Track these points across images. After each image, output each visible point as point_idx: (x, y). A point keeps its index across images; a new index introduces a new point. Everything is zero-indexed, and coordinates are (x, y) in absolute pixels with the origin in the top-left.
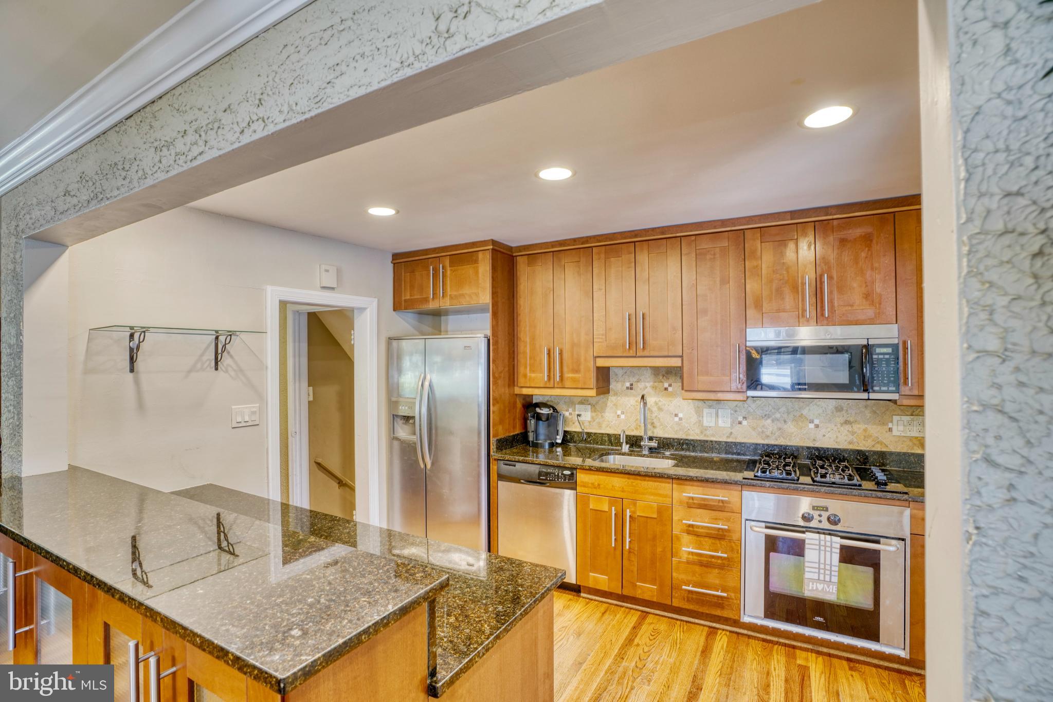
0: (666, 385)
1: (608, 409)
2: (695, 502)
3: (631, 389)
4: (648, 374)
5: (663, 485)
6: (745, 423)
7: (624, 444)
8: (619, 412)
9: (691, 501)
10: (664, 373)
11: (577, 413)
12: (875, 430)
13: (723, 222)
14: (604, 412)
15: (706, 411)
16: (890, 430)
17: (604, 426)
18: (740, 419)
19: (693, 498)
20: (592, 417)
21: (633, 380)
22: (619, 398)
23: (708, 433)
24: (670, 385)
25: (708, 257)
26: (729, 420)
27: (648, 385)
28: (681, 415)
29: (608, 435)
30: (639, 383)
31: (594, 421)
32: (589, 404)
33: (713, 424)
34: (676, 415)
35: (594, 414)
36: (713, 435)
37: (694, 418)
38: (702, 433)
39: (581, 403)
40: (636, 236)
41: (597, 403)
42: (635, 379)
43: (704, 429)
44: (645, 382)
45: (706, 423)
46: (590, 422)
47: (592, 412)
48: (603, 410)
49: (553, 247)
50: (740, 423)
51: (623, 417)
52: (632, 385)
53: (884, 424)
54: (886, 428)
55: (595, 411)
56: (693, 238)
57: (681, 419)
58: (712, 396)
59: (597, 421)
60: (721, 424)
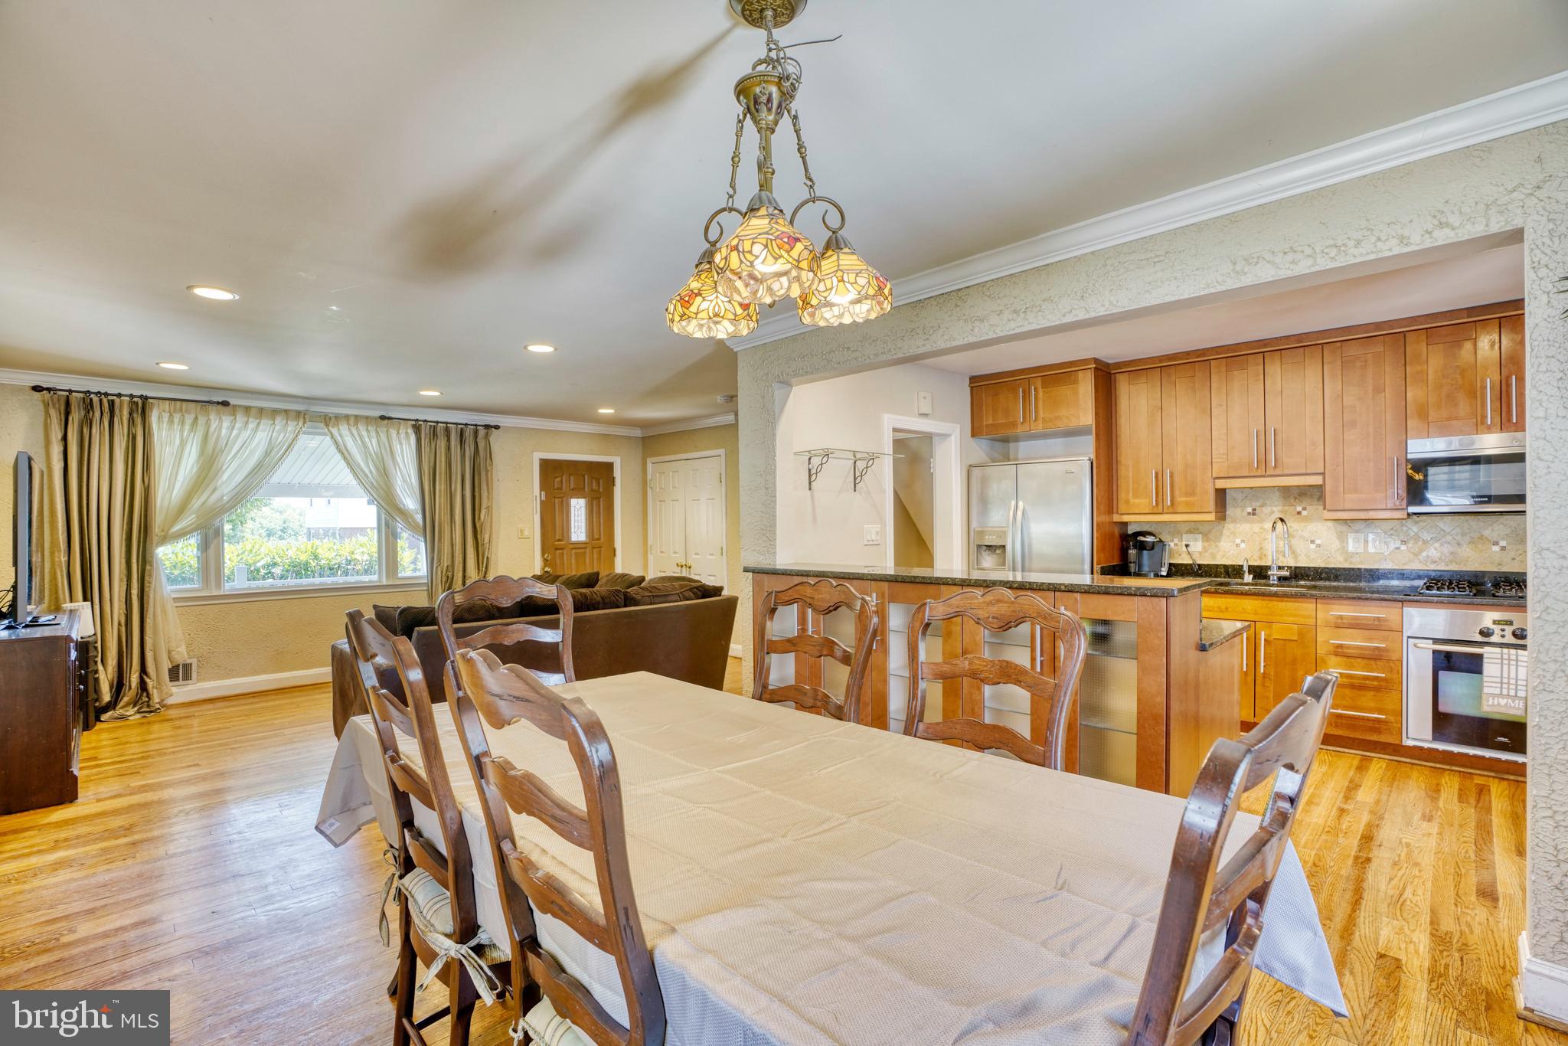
0: (1299, 509)
1: (1223, 538)
2: (1345, 621)
3: (1254, 514)
4: (1276, 496)
5: (1305, 605)
6: (1402, 547)
7: (1246, 574)
9: (1339, 621)
10: (1296, 495)
11: (1184, 543)
13: (1378, 326)
14: (1219, 541)
15: (1351, 535)
17: (1218, 557)
19: (1341, 617)
20: (1204, 548)
21: (1256, 504)
22: (1238, 525)
23: (1354, 560)
24: (1304, 509)
25: (1358, 364)
26: (1381, 545)
27: (1276, 509)
28: (1318, 542)
29: (1224, 566)
30: (1263, 508)
31: (1206, 551)
32: (1202, 532)
33: (1361, 550)
34: (1313, 542)
35: (1206, 544)
36: (1361, 562)
37: (1336, 544)
38: (1346, 560)
39: (1190, 532)
40: (1265, 346)
41: (1210, 531)
42: (1258, 504)
43: (1348, 556)
44: (1271, 506)
45: (1351, 549)
46: (1200, 553)
47: (1203, 541)
48: (1218, 538)
49: (1161, 361)
50: (1397, 548)
51: (1243, 545)
52: (1254, 510)
55: (1207, 541)
56: (1339, 344)
57: (1319, 546)
58: (1362, 515)
59: (1210, 551)
60: (1371, 550)
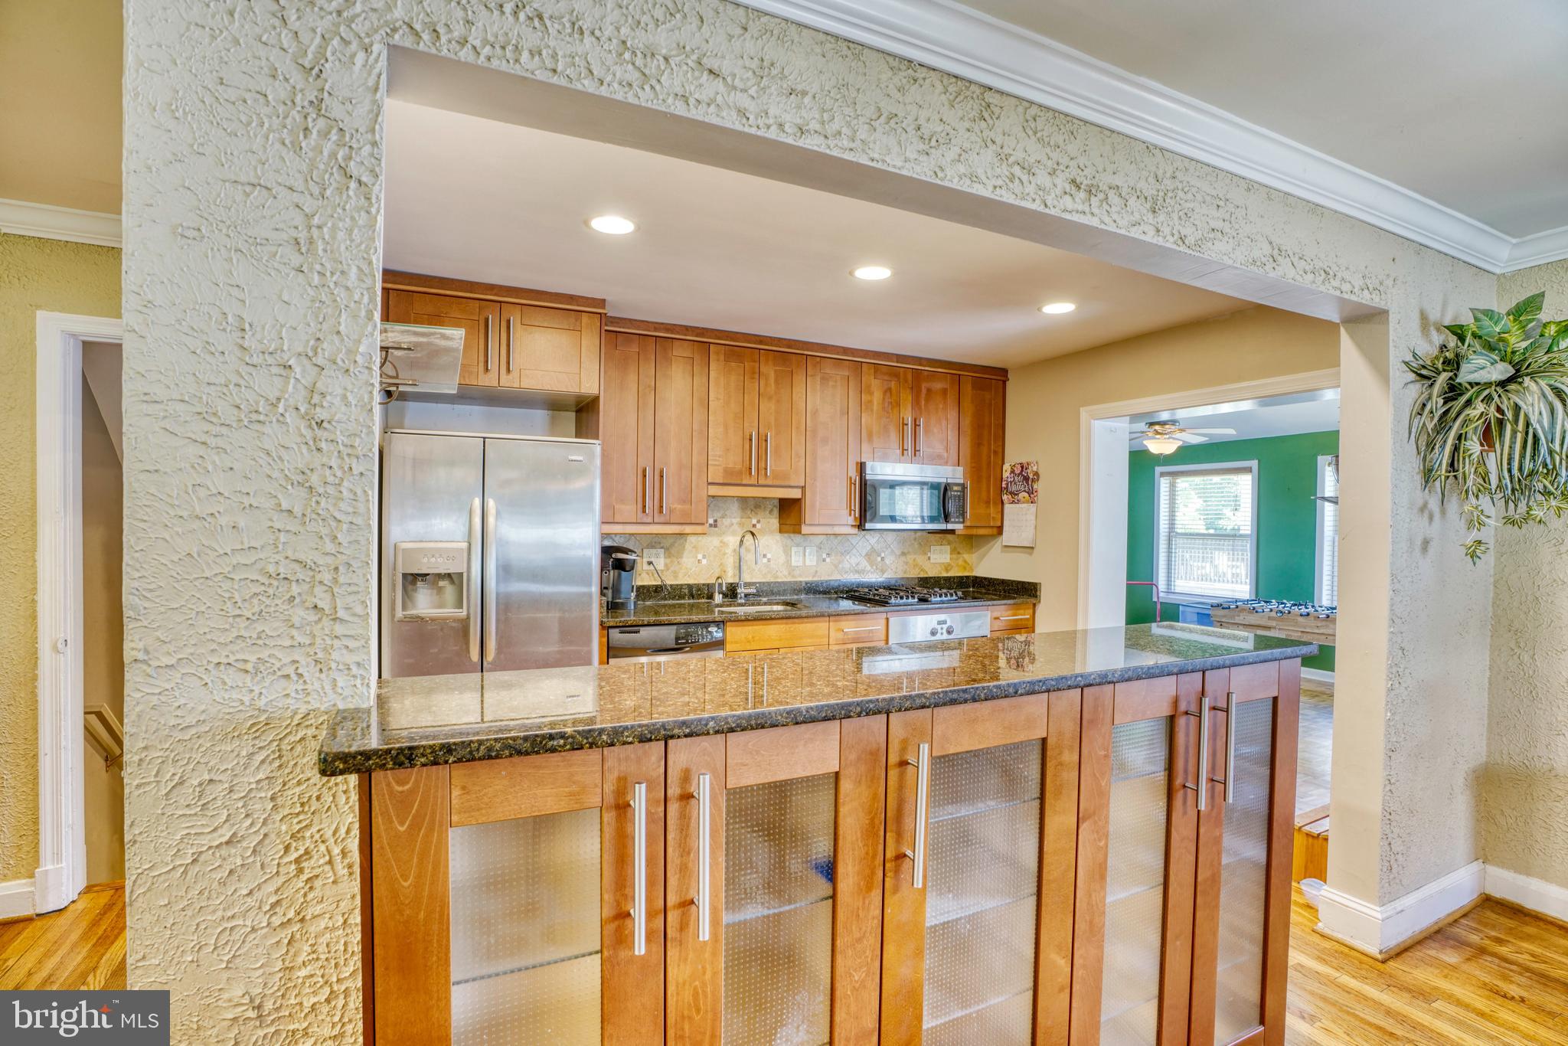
0: (754, 521)
1: (686, 554)
3: (716, 526)
4: (735, 507)
5: (820, 625)
6: (828, 560)
7: (717, 594)
8: (700, 557)
10: (752, 507)
11: (645, 560)
12: (920, 560)
14: (681, 557)
15: (794, 549)
16: (929, 558)
17: (680, 575)
18: (824, 556)
20: (666, 565)
21: (717, 515)
22: (700, 539)
23: (797, 572)
24: (758, 522)
25: (831, 383)
26: (815, 558)
27: (735, 521)
28: (769, 556)
29: (689, 585)
30: (724, 520)
31: (670, 570)
32: (662, 548)
33: (800, 564)
34: (765, 556)
35: (668, 561)
36: (801, 576)
37: (782, 558)
38: (789, 574)
39: (651, 546)
40: (761, 342)
41: (672, 545)
42: (719, 515)
43: (791, 569)
44: (730, 517)
45: (794, 563)
46: (662, 571)
47: (665, 558)
48: (680, 555)
50: (824, 560)
51: (704, 562)
52: (716, 521)
53: (926, 554)
54: (926, 557)
55: (670, 557)
57: (769, 560)
58: (829, 530)
59: (672, 569)
60: (808, 563)
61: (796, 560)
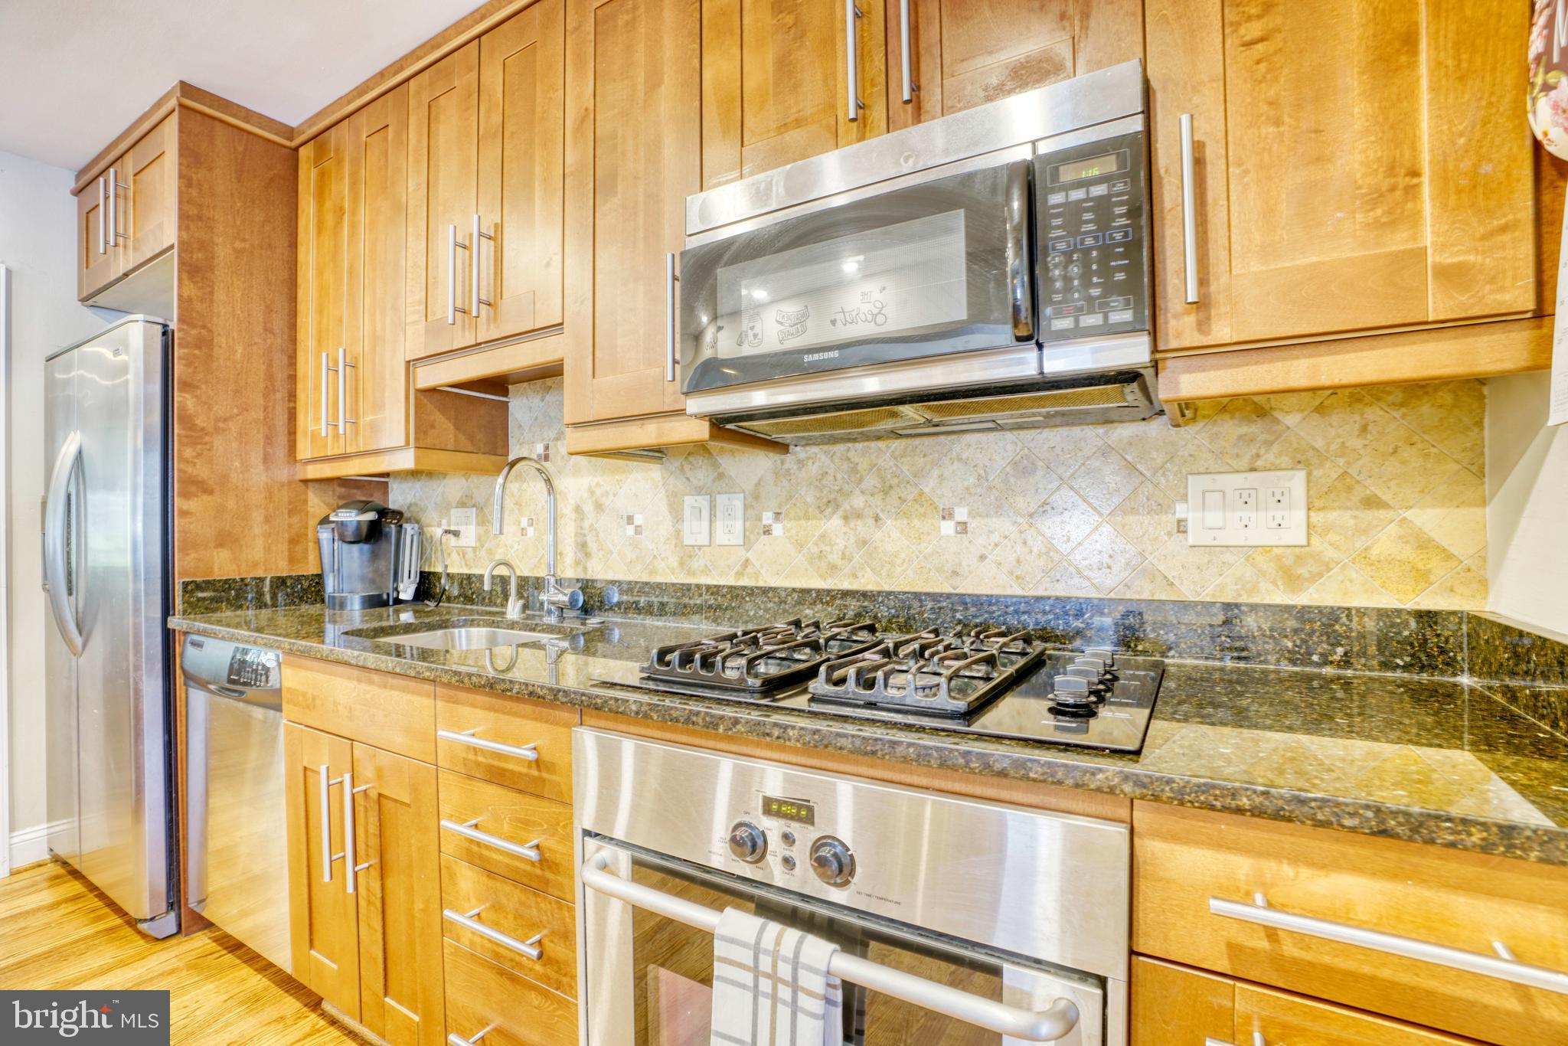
1: (506, 517)
2: (481, 759)
3: (546, 458)
6: (778, 529)
7: (513, 597)
8: (524, 522)
9: (471, 757)
11: (453, 528)
14: (500, 524)
15: (689, 501)
16: (1181, 527)
17: (497, 557)
18: (767, 518)
19: (476, 750)
20: (479, 538)
21: (549, 435)
22: (525, 486)
23: (697, 564)
26: (739, 525)
28: (639, 520)
29: (492, 578)
30: (559, 443)
31: (482, 546)
32: (474, 506)
33: (703, 539)
34: (630, 519)
35: (482, 530)
36: (706, 571)
37: (666, 528)
38: (682, 564)
39: (460, 503)
40: (483, 17)
41: (487, 501)
42: (552, 434)
43: (687, 553)
45: (689, 538)
46: (475, 549)
47: (478, 524)
49: (349, 102)
50: (767, 531)
51: (531, 531)
52: (548, 448)
53: (1162, 508)
54: (1168, 520)
55: (484, 523)
57: (638, 530)
59: (487, 545)
60: (721, 537)
61: (695, 532)
